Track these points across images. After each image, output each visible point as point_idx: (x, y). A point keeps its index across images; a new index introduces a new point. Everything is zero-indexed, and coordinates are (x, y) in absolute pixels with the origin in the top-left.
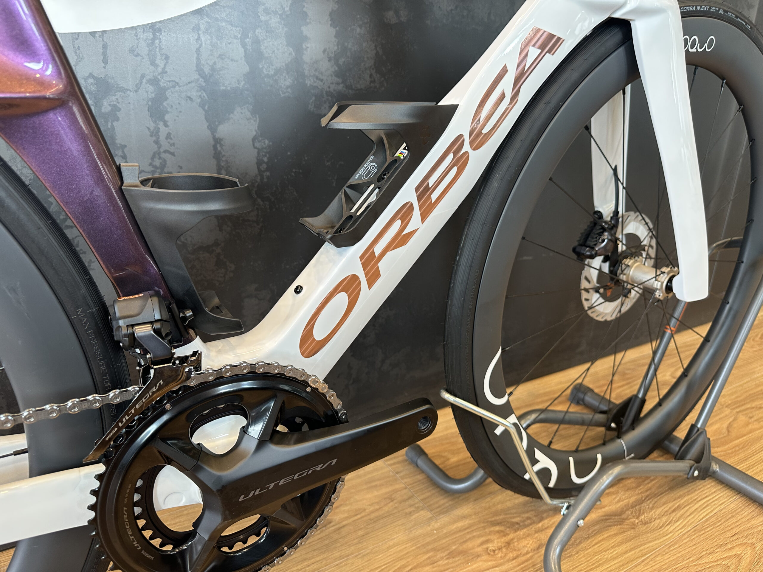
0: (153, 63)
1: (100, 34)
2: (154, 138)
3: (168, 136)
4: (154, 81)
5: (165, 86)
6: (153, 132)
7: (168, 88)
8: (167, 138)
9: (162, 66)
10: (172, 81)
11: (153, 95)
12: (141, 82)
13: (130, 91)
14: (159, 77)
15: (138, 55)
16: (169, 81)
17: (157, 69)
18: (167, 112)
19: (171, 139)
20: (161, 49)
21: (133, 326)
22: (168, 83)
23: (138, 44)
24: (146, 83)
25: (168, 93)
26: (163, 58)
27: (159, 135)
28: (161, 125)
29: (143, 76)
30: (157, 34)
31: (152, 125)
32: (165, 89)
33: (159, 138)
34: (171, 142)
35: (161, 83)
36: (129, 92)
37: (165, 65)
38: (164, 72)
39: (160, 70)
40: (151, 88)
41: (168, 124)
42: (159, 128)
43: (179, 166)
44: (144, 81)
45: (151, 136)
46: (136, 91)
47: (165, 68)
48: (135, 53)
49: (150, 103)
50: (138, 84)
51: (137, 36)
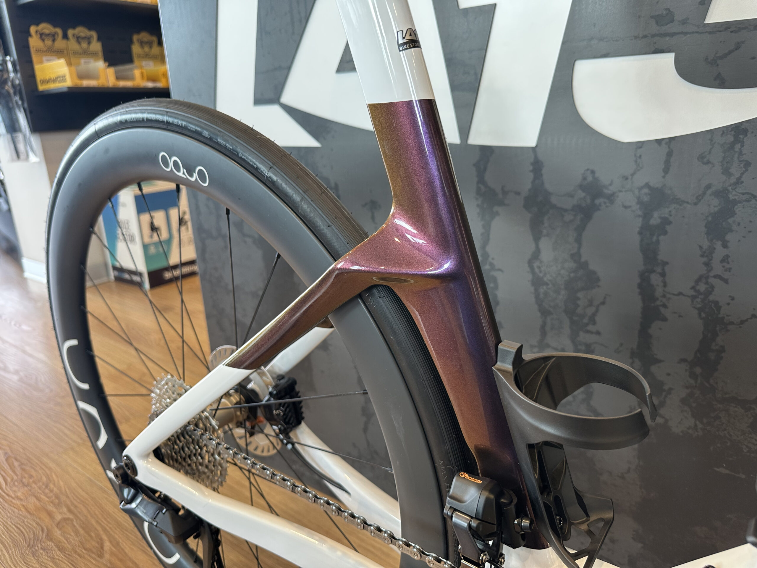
0: (726, 172)
1: (667, 140)
2: (705, 259)
3: (725, 259)
4: (722, 194)
5: (735, 199)
6: (704, 252)
7: (740, 202)
8: (722, 261)
9: (737, 175)
10: (748, 193)
11: (716, 209)
12: (704, 194)
13: (688, 203)
14: (730, 188)
15: (708, 162)
16: (743, 194)
17: (729, 178)
18: (732, 231)
19: (728, 263)
20: (741, 153)
22: (741, 195)
23: (711, 150)
24: (710, 195)
25: (738, 209)
26: (742, 165)
27: (712, 257)
28: (718, 245)
29: (708, 187)
30: (741, 136)
31: (706, 244)
32: (735, 203)
33: (711, 260)
34: (728, 266)
35: (730, 196)
36: (685, 205)
37: (742, 174)
38: (739, 182)
39: (733, 180)
40: (715, 202)
41: (729, 244)
42: (715, 249)
43: (730, 296)
44: (709, 192)
45: (702, 256)
46: (695, 204)
47: (740, 177)
48: (705, 160)
49: (710, 219)
50: (699, 195)
51: (712, 141)
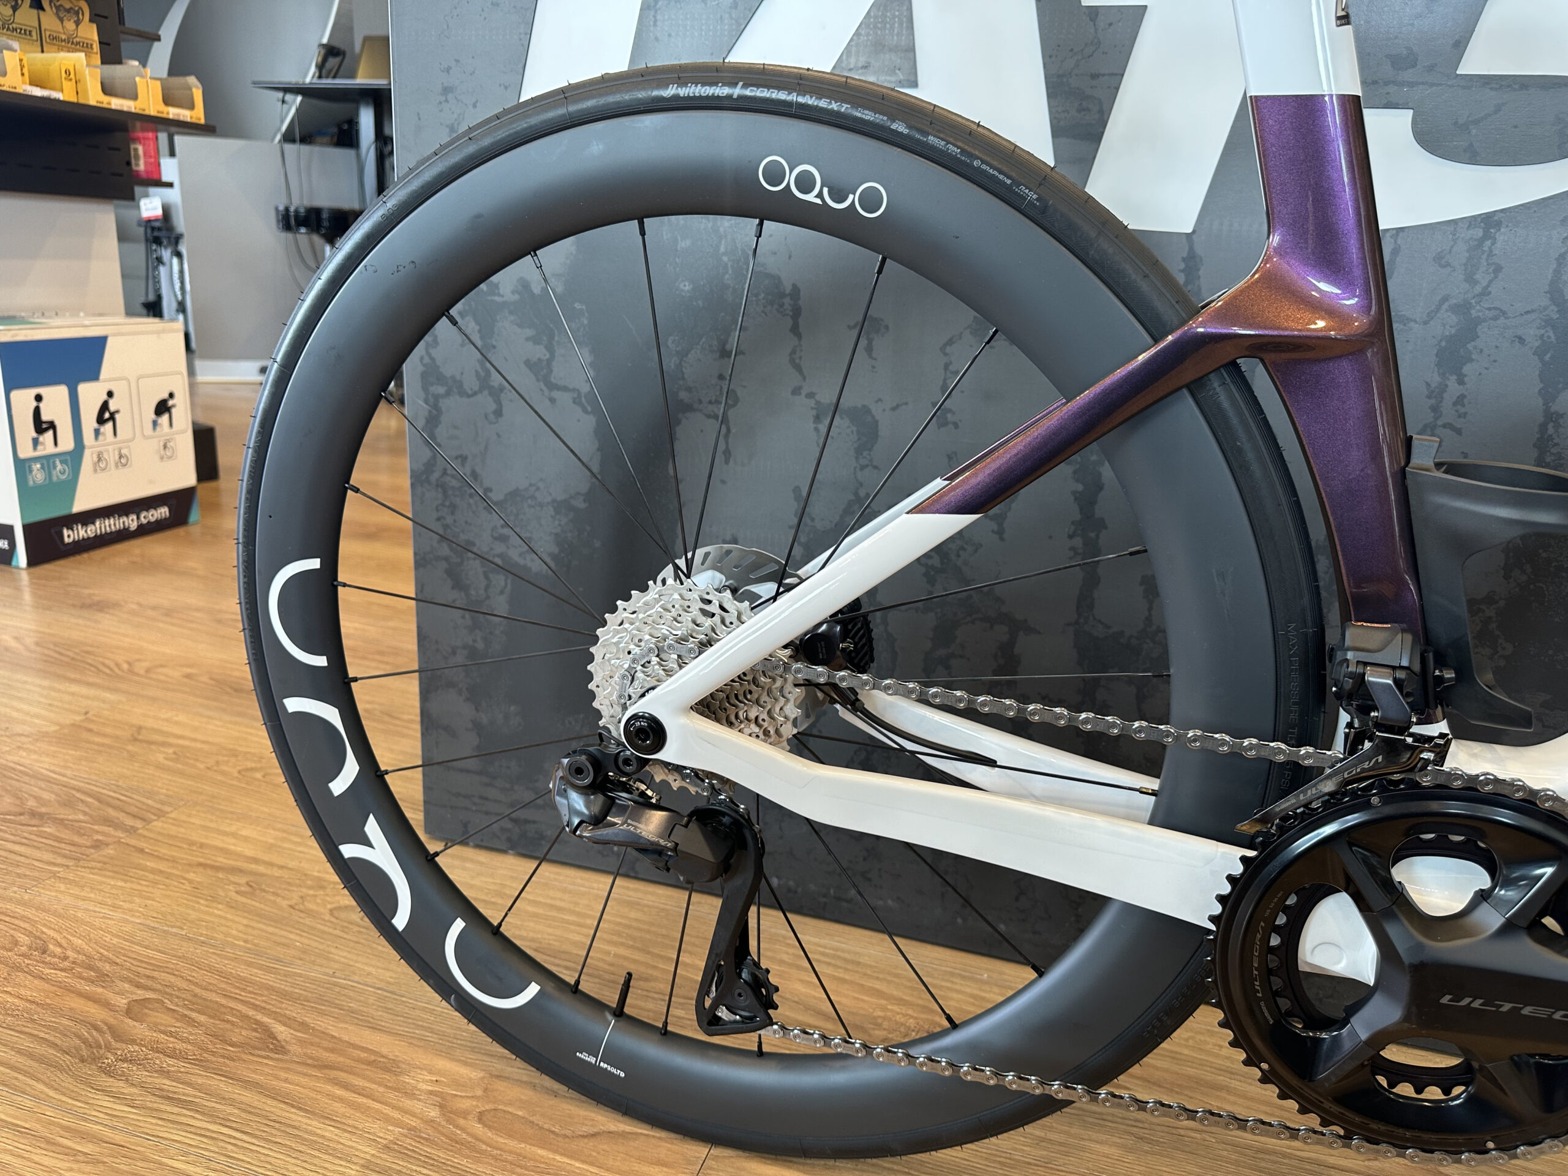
0: (1470, 279)
1: (1394, 232)
2: (1433, 401)
3: (1460, 400)
4: (1462, 308)
5: (1479, 316)
6: (1433, 392)
7: (1485, 321)
8: (1455, 404)
9: (1484, 283)
10: (1495, 308)
11: (1453, 331)
12: (1438, 309)
13: (1416, 321)
14: (1473, 301)
15: (1448, 265)
16: (1489, 309)
17: (1473, 288)
18: (1471, 360)
19: (1464, 406)
20: (1491, 254)
21: (1366, 664)
22: (1487, 312)
23: (1452, 247)
24: (1447, 311)
25: (1482, 329)
26: (1491, 270)
27: (1442, 398)
28: (1452, 381)
29: (1445, 299)
30: (1492, 231)
31: (1435, 379)
32: (1478, 322)
33: (1441, 402)
34: (1462, 410)
35: (1473, 312)
36: (1412, 324)
37: (1491, 282)
38: (1485, 293)
39: (1478, 289)
40: (1453, 319)
41: (1466, 379)
42: (1447, 386)
43: (1463, 453)
44: (1445, 306)
45: (1429, 397)
46: (1425, 323)
47: (1488, 286)
48: (1443, 262)
49: (1443, 344)
50: (1432, 311)
51: (1455, 235)
